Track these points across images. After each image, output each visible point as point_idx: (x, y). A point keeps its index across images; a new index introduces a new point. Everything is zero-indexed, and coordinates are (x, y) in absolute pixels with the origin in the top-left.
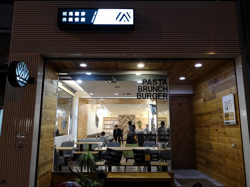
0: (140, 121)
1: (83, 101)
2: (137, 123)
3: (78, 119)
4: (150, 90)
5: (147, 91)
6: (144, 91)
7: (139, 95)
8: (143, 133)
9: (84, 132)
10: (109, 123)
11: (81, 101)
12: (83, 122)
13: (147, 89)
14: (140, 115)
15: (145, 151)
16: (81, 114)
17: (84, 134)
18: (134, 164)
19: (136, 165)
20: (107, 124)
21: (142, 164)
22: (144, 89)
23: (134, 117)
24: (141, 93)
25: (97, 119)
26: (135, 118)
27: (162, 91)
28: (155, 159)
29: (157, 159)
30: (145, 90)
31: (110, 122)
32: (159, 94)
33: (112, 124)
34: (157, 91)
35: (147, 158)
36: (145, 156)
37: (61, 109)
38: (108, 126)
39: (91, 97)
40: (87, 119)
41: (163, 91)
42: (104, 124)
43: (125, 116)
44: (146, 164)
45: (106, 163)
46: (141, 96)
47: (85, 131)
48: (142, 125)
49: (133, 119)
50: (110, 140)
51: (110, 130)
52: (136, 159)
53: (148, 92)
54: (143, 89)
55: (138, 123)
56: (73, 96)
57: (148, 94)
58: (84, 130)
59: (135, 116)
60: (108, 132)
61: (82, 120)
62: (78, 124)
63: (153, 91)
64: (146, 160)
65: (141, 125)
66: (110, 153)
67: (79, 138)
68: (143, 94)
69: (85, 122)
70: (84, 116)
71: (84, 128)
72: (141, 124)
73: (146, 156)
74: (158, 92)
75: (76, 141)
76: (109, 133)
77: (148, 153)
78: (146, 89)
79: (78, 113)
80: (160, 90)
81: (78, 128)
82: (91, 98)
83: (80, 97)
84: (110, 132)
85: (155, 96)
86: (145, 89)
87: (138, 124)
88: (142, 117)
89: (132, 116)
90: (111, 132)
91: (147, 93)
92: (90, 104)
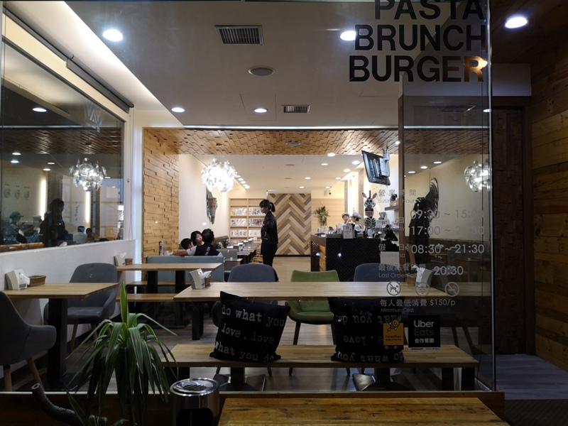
0: (323, 209)
1: (161, 141)
2: (315, 213)
3: (143, 193)
4: (408, 42)
5: (393, 48)
6: (380, 48)
7: (359, 63)
8: (342, 235)
9: (166, 233)
10: (243, 212)
11: (150, 138)
12: (162, 204)
13: (396, 38)
14: (322, 192)
15: (383, 303)
16: (155, 182)
17: (169, 240)
18: (334, 358)
19: (343, 361)
20: (238, 215)
21: (370, 358)
22: (381, 38)
23: (307, 197)
24: (368, 54)
25: (211, 203)
26: (309, 199)
27: (461, 44)
28: (424, 337)
29: (432, 340)
30: (386, 44)
31: (246, 209)
32: (446, 59)
33: (251, 214)
34: (437, 47)
35: (394, 333)
36: (382, 327)
37: (95, 167)
38: (243, 219)
39: (180, 125)
40: (177, 197)
41: (465, 46)
42: (232, 215)
43: (283, 195)
44: (385, 359)
45: (215, 354)
46: (369, 67)
47: (172, 230)
48: (328, 218)
49: (306, 203)
50: (246, 256)
51: (245, 231)
52: (346, 339)
53: (400, 51)
54: (374, 36)
55: (319, 212)
56: (124, 121)
57: (397, 58)
58: (166, 227)
59: (310, 195)
60: (243, 236)
61: (157, 197)
62: (144, 210)
63: (423, 48)
64: (386, 343)
65: (326, 219)
66: (234, 313)
67: (152, 252)
68: (375, 58)
69: (169, 204)
70: (165, 188)
71: (166, 222)
72: (326, 215)
73: (386, 326)
74: (444, 51)
75: (138, 260)
76: (246, 238)
77: (393, 313)
78: (390, 38)
79: (144, 174)
80: (453, 43)
81: (146, 222)
82: (181, 129)
83: (146, 126)
84: (246, 236)
85: (432, 70)
86: (386, 38)
87: (317, 215)
88: (328, 197)
89: (303, 195)
90: (250, 236)
91: (393, 54)
92: (184, 152)
